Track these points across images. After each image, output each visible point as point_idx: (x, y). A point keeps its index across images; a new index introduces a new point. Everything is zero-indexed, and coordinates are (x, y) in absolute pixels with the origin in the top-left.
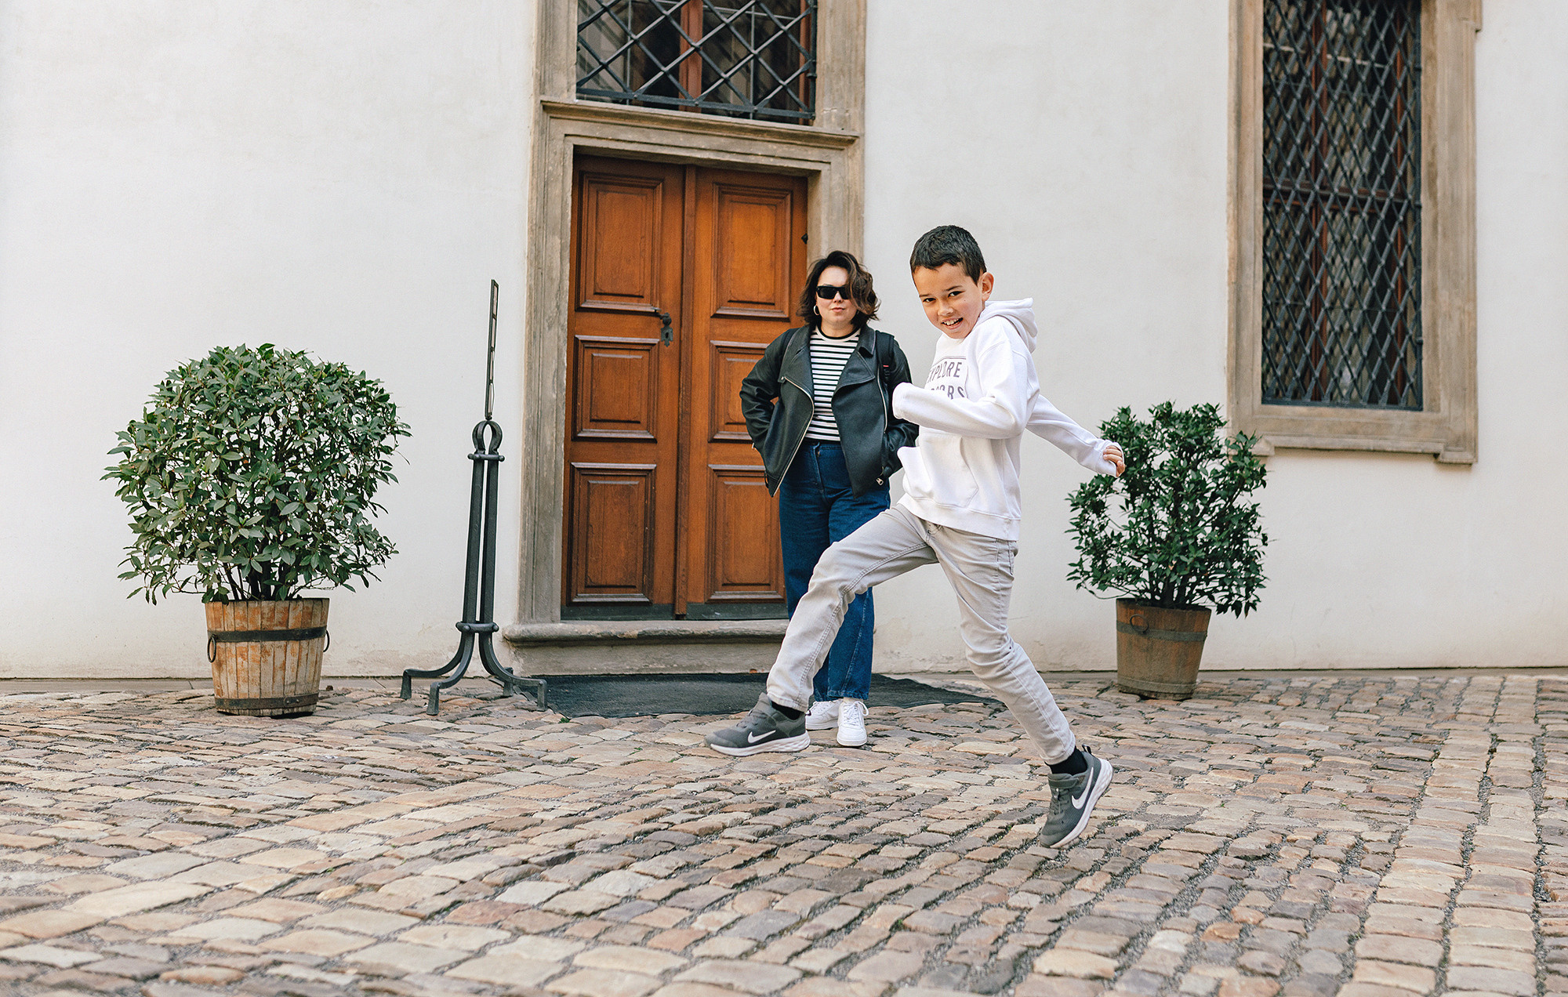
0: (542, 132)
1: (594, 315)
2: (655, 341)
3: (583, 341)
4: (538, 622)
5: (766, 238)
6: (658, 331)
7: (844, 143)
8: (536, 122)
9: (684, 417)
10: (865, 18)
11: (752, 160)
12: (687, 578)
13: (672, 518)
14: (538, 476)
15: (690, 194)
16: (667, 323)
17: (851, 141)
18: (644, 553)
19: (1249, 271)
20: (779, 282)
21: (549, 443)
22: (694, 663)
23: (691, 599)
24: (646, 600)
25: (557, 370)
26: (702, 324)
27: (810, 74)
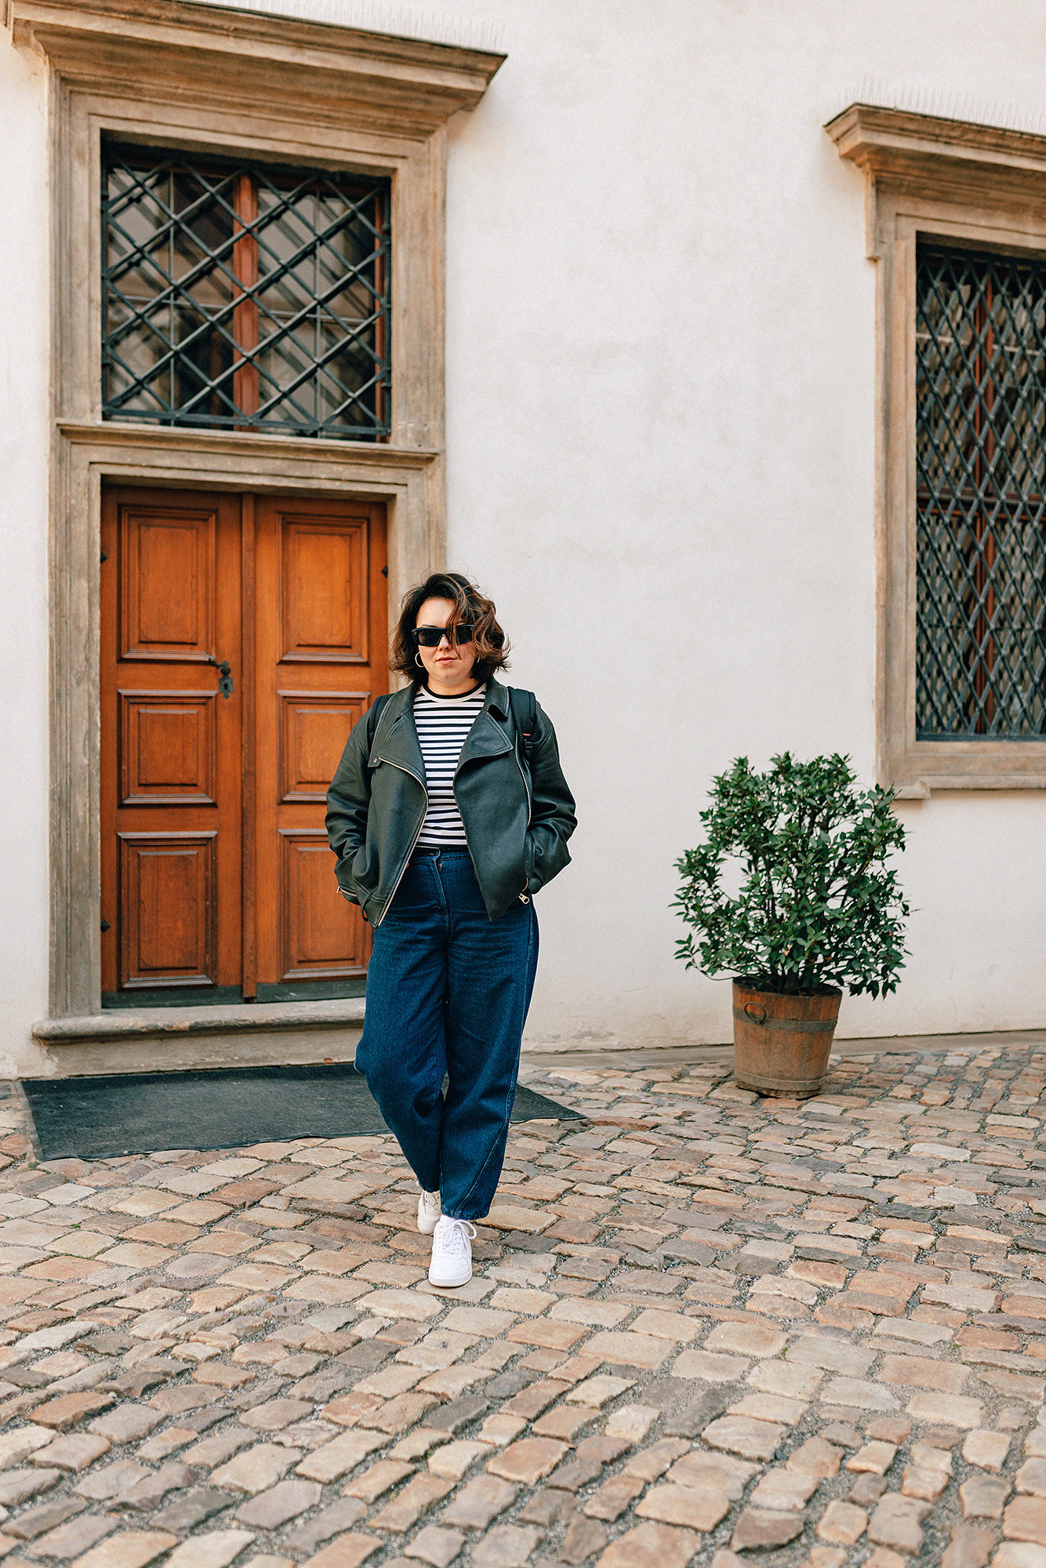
0: (60, 461)
1: (140, 666)
2: (212, 693)
3: (126, 697)
4: (76, 1015)
5: (339, 574)
6: (215, 681)
7: (422, 461)
8: (53, 449)
9: (249, 776)
10: (444, 315)
11: (314, 484)
12: (256, 958)
13: (237, 890)
14: (70, 852)
15: (248, 526)
16: (226, 673)
17: (430, 459)
18: (207, 929)
19: (900, 591)
20: (356, 623)
21: (81, 814)
22: (259, 1054)
23: (262, 979)
24: (210, 982)
25: (89, 732)
26: (267, 672)
27: (384, 384)
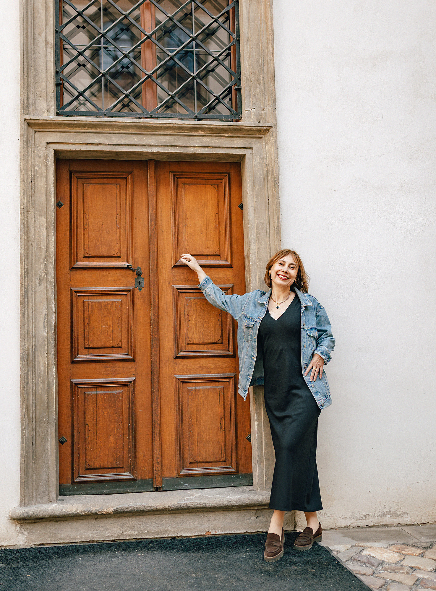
0: (27, 142)
1: (85, 272)
2: (131, 288)
3: (75, 292)
4: (39, 503)
5: (211, 208)
6: (132, 280)
7: (262, 132)
8: (22, 135)
9: (155, 341)
10: (273, 39)
12: (162, 461)
13: (149, 416)
14: (35, 393)
15: (151, 181)
16: (139, 275)
17: (267, 131)
18: (129, 442)
20: (223, 240)
21: (42, 368)
22: (161, 529)
23: (166, 474)
24: (131, 477)
25: (47, 315)
26: (165, 273)
27: (236, 87)
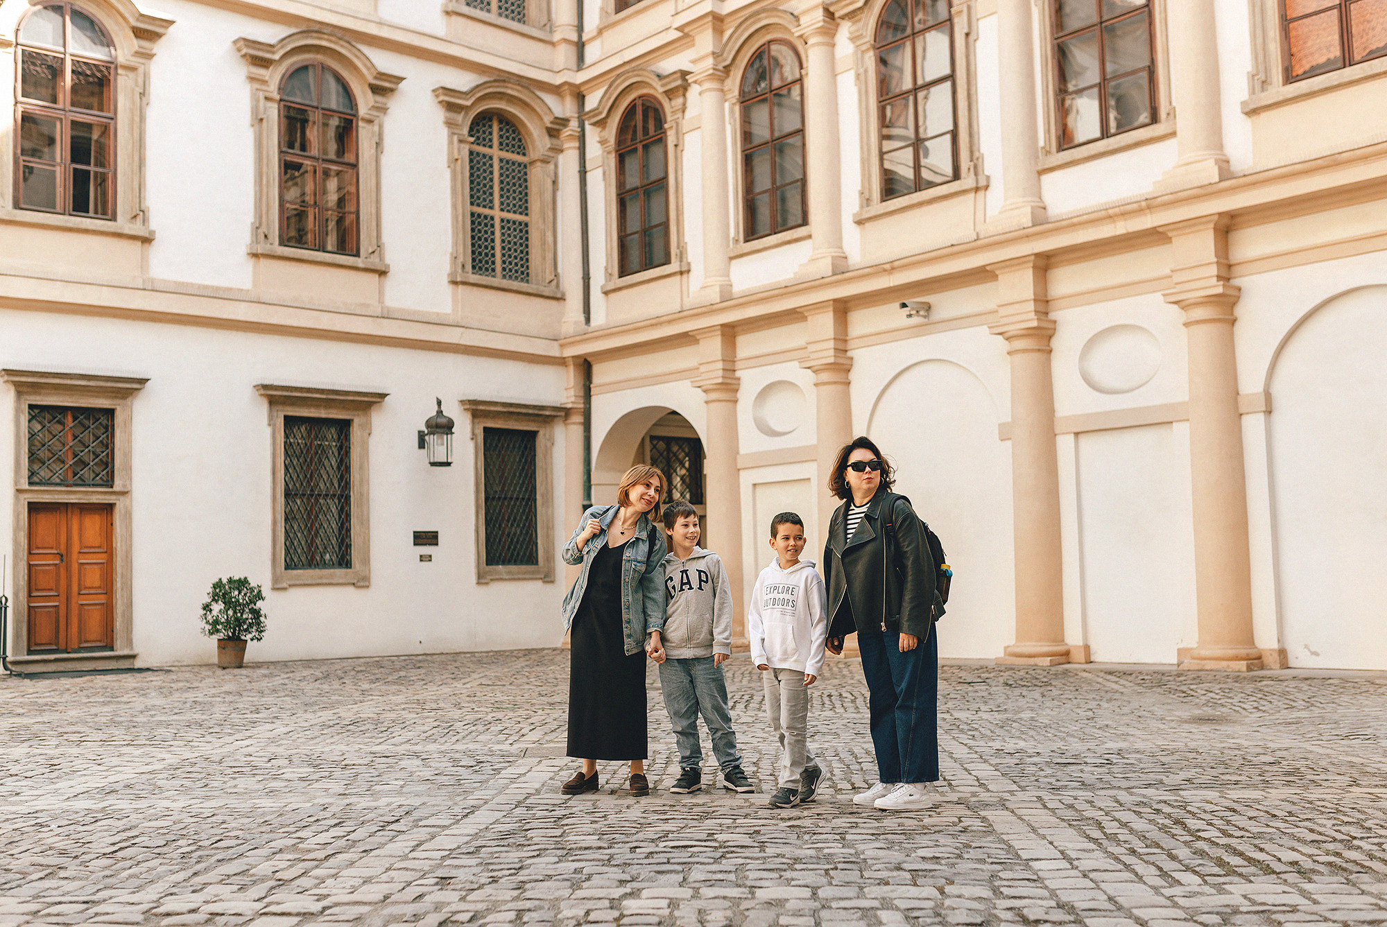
0: (16, 499)
1: (36, 555)
2: (57, 562)
3: (32, 565)
4: (19, 656)
5: (97, 527)
6: (59, 560)
7: (124, 493)
8: (14, 496)
9: (69, 586)
10: (131, 450)
11: (92, 501)
12: (71, 641)
13: (65, 622)
14: (18, 609)
15: (69, 513)
16: (62, 557)
17: (126, 493)
18: (56, 632)
19: (279, 525)
20: (103, 540)
21: (21, 599)
23: (73, 647)
24: (56, 648)
25: (24, 575)
26: (75, 556)
27: (112, 470)
